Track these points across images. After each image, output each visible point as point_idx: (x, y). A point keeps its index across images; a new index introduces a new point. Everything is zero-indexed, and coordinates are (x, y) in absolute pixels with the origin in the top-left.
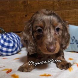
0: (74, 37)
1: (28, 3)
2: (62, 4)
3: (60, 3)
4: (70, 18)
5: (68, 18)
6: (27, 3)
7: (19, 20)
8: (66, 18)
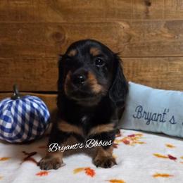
0: (141, 107)
1: (65, 37)
2: (134, 46)
3: (132, 45)
4: (149, 71)
5: (146, 71)
6: (63, 38)
7: (43, 68)
8: (141, 71)
